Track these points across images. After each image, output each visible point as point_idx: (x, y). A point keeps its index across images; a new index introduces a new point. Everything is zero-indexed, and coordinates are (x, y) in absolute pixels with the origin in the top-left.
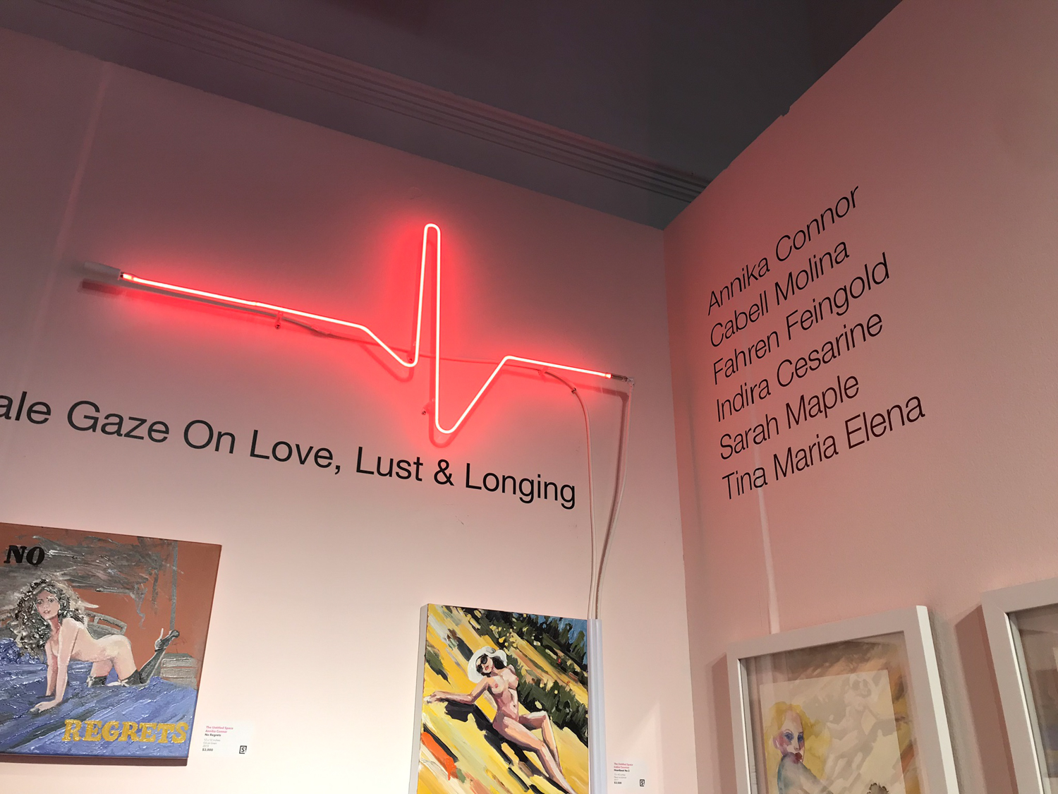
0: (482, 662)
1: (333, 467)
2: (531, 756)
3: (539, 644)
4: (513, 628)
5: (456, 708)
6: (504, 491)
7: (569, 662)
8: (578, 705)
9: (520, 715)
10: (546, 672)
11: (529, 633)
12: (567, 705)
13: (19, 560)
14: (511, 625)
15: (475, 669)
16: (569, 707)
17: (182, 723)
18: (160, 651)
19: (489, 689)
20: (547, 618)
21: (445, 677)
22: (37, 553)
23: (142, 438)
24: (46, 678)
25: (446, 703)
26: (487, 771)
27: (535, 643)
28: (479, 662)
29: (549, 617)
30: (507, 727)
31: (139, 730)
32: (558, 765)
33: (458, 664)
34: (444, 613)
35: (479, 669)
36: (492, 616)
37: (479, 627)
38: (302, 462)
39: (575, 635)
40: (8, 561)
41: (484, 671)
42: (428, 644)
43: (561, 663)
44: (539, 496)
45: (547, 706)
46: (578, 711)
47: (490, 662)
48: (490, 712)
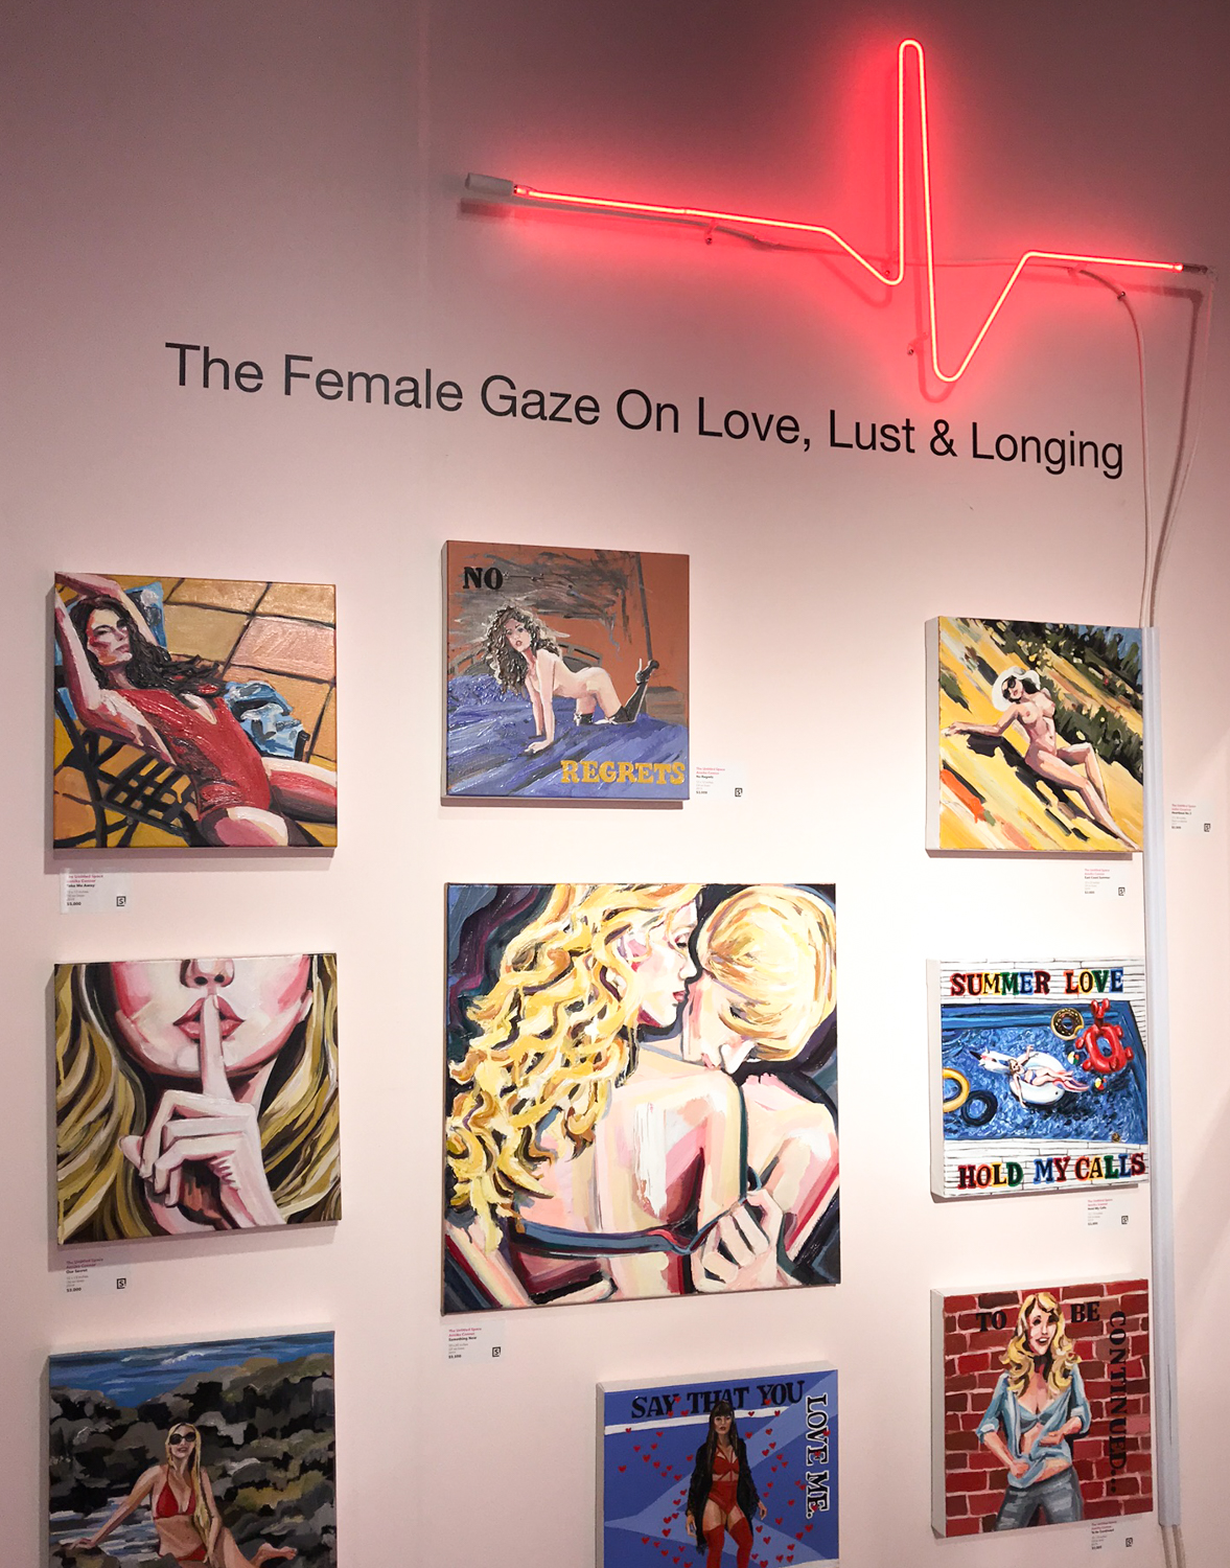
0: (1009, 686)
1: (800, 442)
2: (1073, 795)
3: (1080, 661)
4: (1046, 642)
5: (980, 742)
6: (1024, 460)
7: (1119, 683)
8: (1131, 734)
9: (1058, 748)
10: (1090, 696)
11: (1068, 648)
12: (1116, 735)
13: (478, 585)
14: (1044, 639)
15: (1002, 695)
16: (1119, 738)
17: (676, 763)
18: (642, 684)
19: (1019, 718)
20: (1090, 628)
21: (965, 706)
22: (494, 576)
23: (570, 420)
24: (533, 716)
25: (968, 736)
26: (1020, 812)
27: (1075, 660)
28: (1005, 686)
29: (1093, 626)
30: (1043, 762)
31: (636, 772)
32: (1106, 806)
33: (980, 689)
34: (959, 626)
35: (1006, 694)
36: (1019, 629)
37: (1004, 643)
38: (763, 438)
39: (1127, 649)
40: (466, 586)
41: (1012, 696)
42: (941, 666)
43: (1109, 684)
44: (1073, 464)
45: (1091, 739)
46: (1130, 742)
47: (1019, 686)
48: (1021, 744)
